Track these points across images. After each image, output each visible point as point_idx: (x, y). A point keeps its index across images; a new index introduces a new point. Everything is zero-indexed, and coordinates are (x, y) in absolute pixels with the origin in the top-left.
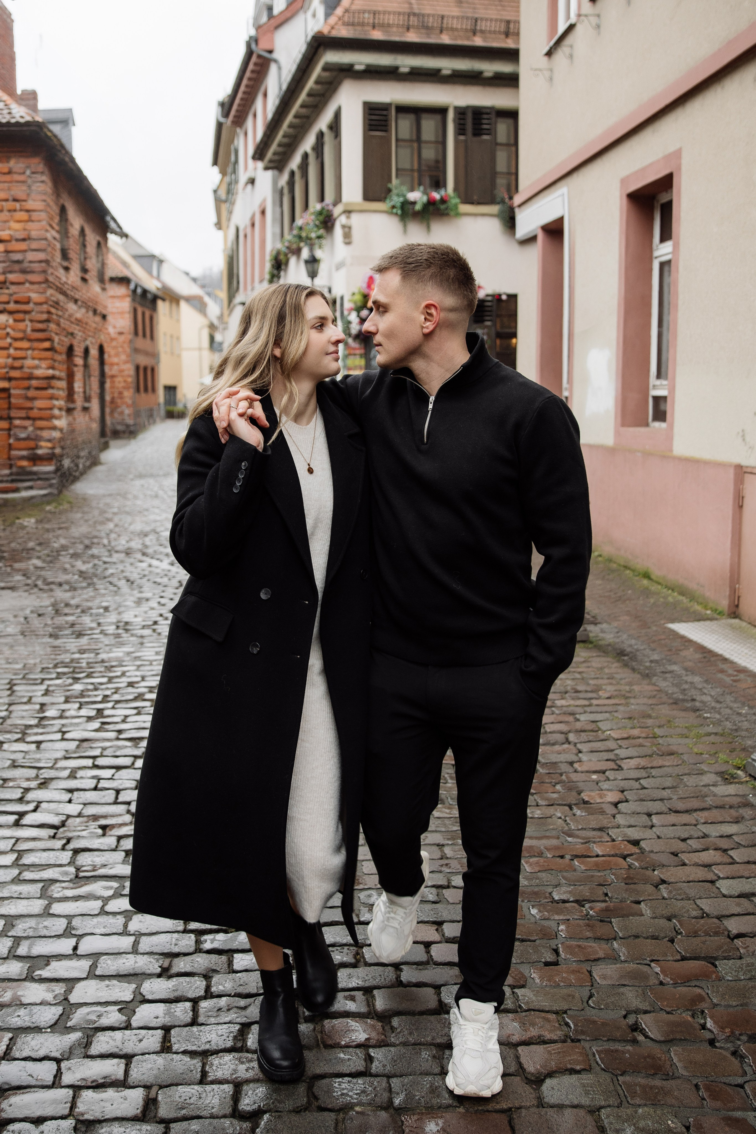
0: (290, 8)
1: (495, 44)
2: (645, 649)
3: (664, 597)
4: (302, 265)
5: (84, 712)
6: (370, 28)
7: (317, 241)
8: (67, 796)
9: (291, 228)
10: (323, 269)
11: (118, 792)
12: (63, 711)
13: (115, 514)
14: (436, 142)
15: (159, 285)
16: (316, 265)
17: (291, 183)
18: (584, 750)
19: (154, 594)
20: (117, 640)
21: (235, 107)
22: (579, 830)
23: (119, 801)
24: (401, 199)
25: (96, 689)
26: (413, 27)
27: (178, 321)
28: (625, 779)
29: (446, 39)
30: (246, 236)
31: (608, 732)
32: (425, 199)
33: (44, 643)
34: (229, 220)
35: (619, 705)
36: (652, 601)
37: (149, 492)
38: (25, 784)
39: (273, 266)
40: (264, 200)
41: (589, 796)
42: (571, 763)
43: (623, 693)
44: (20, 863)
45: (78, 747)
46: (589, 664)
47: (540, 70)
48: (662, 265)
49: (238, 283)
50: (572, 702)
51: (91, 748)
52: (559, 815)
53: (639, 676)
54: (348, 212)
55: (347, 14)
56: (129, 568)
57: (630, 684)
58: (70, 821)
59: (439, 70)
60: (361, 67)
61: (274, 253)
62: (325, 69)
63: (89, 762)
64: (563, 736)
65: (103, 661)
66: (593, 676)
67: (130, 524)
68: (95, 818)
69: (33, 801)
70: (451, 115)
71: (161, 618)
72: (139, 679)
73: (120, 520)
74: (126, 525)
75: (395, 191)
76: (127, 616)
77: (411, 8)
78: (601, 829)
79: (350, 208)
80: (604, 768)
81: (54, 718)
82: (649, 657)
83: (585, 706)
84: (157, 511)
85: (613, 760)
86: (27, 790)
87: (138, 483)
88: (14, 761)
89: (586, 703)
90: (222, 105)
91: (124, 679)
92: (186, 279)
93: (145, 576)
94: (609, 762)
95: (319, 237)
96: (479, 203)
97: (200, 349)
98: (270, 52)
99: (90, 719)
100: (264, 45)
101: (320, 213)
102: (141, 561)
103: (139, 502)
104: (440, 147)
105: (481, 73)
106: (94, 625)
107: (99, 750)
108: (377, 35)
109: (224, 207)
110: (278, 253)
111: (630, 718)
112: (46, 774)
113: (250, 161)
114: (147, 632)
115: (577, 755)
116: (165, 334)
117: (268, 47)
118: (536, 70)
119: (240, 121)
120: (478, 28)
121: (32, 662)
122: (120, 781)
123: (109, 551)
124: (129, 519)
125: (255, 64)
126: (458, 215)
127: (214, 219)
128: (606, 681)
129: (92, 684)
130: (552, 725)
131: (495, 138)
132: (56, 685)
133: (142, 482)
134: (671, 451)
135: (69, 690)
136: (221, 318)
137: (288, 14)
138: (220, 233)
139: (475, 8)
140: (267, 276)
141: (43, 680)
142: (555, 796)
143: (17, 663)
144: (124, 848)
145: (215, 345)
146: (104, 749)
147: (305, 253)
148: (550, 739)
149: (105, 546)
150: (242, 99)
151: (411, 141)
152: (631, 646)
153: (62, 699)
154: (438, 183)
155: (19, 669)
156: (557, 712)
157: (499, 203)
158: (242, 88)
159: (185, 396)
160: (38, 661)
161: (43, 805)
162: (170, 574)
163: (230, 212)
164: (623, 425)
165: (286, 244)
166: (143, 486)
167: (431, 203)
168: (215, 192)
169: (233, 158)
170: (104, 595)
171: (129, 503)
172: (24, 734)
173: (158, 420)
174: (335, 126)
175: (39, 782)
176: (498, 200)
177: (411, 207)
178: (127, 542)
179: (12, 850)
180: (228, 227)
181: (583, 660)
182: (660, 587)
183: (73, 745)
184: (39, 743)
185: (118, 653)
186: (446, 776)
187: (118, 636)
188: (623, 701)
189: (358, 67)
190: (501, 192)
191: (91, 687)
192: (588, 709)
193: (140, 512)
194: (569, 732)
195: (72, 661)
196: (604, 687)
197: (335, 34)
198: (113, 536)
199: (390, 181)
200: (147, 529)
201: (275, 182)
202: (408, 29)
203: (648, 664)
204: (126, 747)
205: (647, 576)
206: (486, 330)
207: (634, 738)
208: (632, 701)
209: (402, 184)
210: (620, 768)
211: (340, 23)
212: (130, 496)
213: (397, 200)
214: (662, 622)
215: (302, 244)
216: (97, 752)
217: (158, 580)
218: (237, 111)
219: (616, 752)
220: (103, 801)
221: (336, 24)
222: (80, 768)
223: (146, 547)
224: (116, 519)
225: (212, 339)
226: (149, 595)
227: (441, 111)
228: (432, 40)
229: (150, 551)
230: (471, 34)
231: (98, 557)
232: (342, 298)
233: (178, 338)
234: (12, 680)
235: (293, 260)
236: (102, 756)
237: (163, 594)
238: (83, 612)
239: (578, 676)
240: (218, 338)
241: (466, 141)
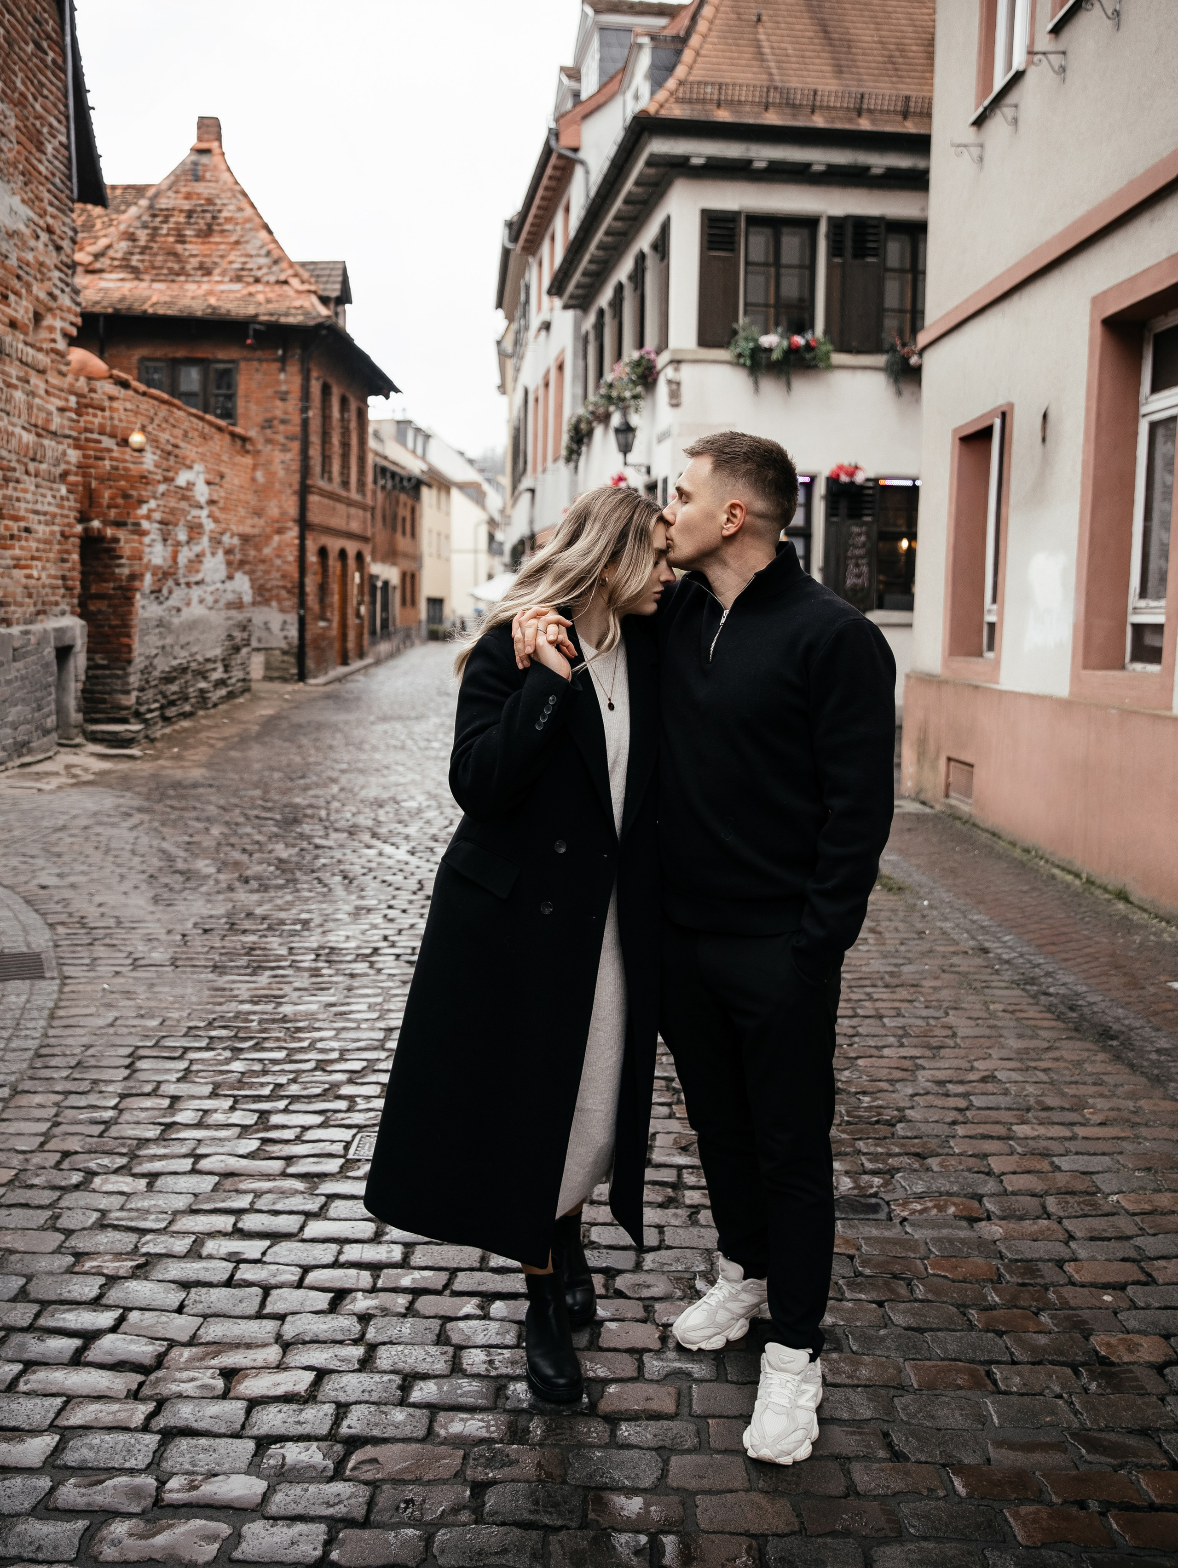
0: (604, 91)
1: (888, 129)
2: (1142, 1027)
3: (1155, 934)
4: (612, 435)
5: (237, 1117)
6: (713, 107)
7: (632, 402)
8: (175, 1297)
9: (597, 386)
10: (640, 442)
11: (267, 1290)
12: (206, 1112)
13: (343, 771)
14: (801, 267)
15: (425, 467)
16: (630, 436)
17: (599, 326)
18: (1078, 1234)
19: (380, 902)
20: (314, 980)
21: (527, 227)
22: (1101, 1430)
23: (268, 1310)
24: (751, 345)
25: (265, 1072)
26: (774, 104)
27: (448, 514)
28: (1166, 1308)
29: (819, 121)
30: (537, 400)
31: (1115, 1198)
32: (785, 343)
33: (200, 981)
34: (516, 380)
35: (1123, 1139)
36: (1138, 939)
37: (393, 742)
38: (111, 1267)
39: (572, 438)
40: (563, 351)
41: (1109, 1345)
42: (1060, 1263)
43: (1125, 1114)
44: (59, 1462)
45: (215, 1189)
46: (1056, 1054)
47: (965, 146)
48: (1154, 426)
49: (525, 462)
50: (1041, 1130)
51: (237, 1191)
52: (1057, 1389)
53: (1143, 1080)
54: (676, 362)
55: (681, 89)
56: (350, 857)
57: (1133, 1096)
58: (175, 1352)
59: (808, 165)
60: (700, 161)
61: (574, 420)
62: (649, 164)
63: (225, 1222)
64: (1035, 1200)
65: (284, 1019)
66: (1068, 1079)
67: (363, 788)
68: (220, 1346)
69: (117, 1307)
70: (823, 228)
71: (385, 944)
72: (335, 1055)
73: (349, 781)
74: (356, 789)
75: (742, 334)
76: (335, 939)
77: (772, 80)
78: (1144, 1432)
79: (679, 357)
80: (1123, 1279)
81: (187, 1126)
82: (1152, 1043)
83: (1065, 1138)
84: (401, 769)
85: (1134, 1261)
86: (112, 1280)
87: (380, 728)
88: (104, 1213)
89: (1065, 1132)
90: (510, 225)
91: (314, 1055)
92: (460, 462)
93: (370, 870)
94: (1128, 1265)
95: (635, 397)
96: (859, 352)
97: (476, 551)
98: (576, 150)
99: (245, 1130)
100: (566, 140)
101: (638, 364)
102: (369, 847)
103: (377, 756)
104: (807, 272)
105: (868, 168)
106: (284, 951)
107: (249, 1197)
108: (723, 115)
109: (510, 364)
110: (579, 421)
111: (1149, 1169)
112: (152, 1245)
113: (545, 298)
114: (361, 967)
115: (1067, 1244)
116: (430, 531)
117: (573, 144)
118: (959, 146)
119: (532, 247)
120: (865, 106)
121: (176, 1015)
122: (274, 1267)
123: (326, 828)
124: (361, 780)
125: (555, 168)
126: (830, 367)
127: (497, 381)
128: (1092, 1089)
129: (260, 1060)
130: (1014, 1177)
131: (885, 260)
132: (202, 1061)
133: (386, 726)
134: (1170, 708)
135: (222, 1072)
136: (502, 511)
137: (600, 99)
138: (504, 399)
139: (860, 80)
140: (564, 453)
141: (186, 1050)
142: (1043, 1340)
143: (153, 1017)
144: (255, 1432)
145: (494, 546)
146: (258, 1194)
147: (616, 420)
148: (1015, 1206)
149: (321, 820)
150: (536, 216)
151: (766, 264)
152: (1118, 1019)
153: (207, 1090)
154: (803, 325)
155: (153, 1029)
156: (1019, 1150)
157: (887, 352)
158: (537, 201)
159: (454, 611)
160: (185, 1014)
161: (134, 1316)
162: (408, 869)
163: (518, 370)
164: (1085, 667)
165: (591, 408)
166: (386, 732)
167: (792, 352)
168: (499, 343)
169: (523, 297)
170: (307, 900)
171: (364, 757)
172: (133, 1156)
173: (417, 642)
174: (661, 246)
175: (134, 1263)
176: (886, 346)
177: (764, 356)
178: (354, 815)
179: (51, 1425)
180: (514, 389)
181: (1046, 1045)
182: (1146, 916)
183: (206, 1184)
184: (153, 1177)
185: (312, 1005)
186: (841, 1282)
187: (315, 972)
188: (1128, 1133)
189: (695, 161)
190: (890, 336)
191: (257, 1067)
192: (1072, 1146)
193: (377, 770)
194: (1047, 1193)
195: (238, 1015)
196: (1091, 1101)
197: (664, 113)
198: (335, 805)
199: (737, 321)
200: (385, 795)
201: (577, 326)
202: (766, 109)
203: (1154, 1056)
204: (296, 1192)
205: (1122, 896)
206: (864, 529)
207: (1163, 1214)
208: (1144, 1131)
209: (752, 323)
210: (1150, 1281)
211: (672, 100)
212: (367, 747)
213: (745, 346)
214: (1163, 978)
215: (612, 408)
216: (243, 1202)
217: (389, 878)
218: (529, 233)
219: (1139, 1241)
220: (238, 1311)
221: (667, 101)
222: (212, 1235)
223: (378, 823)
224: (344, 780)
225: (491, 538)
226: (372, 902)
227: (810, 223)
228: (800, 122)
229: (383, 830)
230: (854, 115)
231: (309, 838)
232: (665, 481)
233: (447, 537)
234: (138, 1048)
235: (599, 431)
236: (252, 1210)
237: (392, 902)
238: (270, 928)
239: (1043, 1077)
240: (499, 536)
241: (843, 265)
